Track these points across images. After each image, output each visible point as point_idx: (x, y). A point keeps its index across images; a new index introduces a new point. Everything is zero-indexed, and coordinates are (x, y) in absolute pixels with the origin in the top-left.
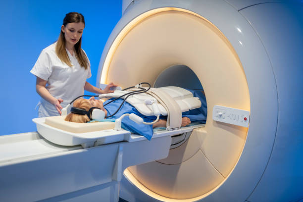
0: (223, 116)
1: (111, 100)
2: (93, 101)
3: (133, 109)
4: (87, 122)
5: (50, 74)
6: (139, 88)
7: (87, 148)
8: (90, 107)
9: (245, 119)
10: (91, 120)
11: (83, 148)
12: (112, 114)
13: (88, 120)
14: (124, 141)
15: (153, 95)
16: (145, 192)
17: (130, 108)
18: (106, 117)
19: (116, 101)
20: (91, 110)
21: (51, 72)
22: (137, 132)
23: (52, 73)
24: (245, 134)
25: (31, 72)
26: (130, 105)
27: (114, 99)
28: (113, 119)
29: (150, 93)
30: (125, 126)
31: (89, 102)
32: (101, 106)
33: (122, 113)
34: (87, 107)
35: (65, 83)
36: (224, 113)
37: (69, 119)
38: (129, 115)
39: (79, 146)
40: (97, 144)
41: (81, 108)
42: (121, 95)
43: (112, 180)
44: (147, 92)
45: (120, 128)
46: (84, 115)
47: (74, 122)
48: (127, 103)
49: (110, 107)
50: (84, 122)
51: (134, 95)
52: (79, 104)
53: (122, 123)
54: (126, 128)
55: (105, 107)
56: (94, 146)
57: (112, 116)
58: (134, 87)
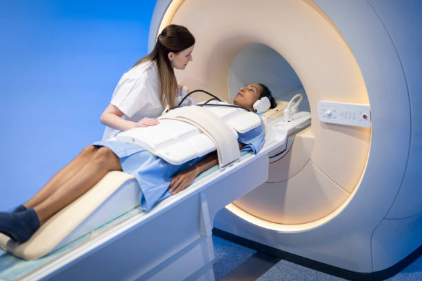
0: (334, 115)
9: (365, 117)
16: (249, 221)
24: (368, 135)
36: (335, 111)
43: (201, 236)
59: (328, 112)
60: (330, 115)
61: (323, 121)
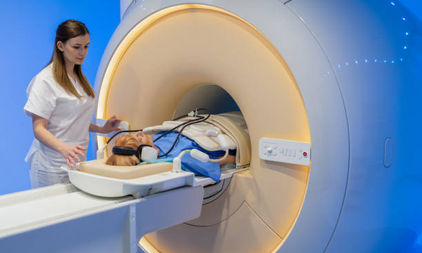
0: (274, 152)
1: (160, 135)
2: (140, 137)
3: (193, 144)
4: (136, 164)
5: (53, 109)
6: (194, 116)
7: (139, 198)
8: (139, 144)
9: (305, 154)
10: (141, 161)
11: (135, 199)
12: (165, 152)
13: (138, 161)
14: (186, 186)
15: (215, 123)
17: (189, 143)
18: (159, 157)
19: (168, 135)
20: (140, 149)
21: (54, 106)
22: (202, 173)
23: (56, 108)
25: (26, 108)
26: (188, 138)
27: (164, 133)
28: (168, 159)
29: (211, 122)
30: (185, 166)
31: (136, 138)
32: (151, 142)
33: (179, 150)
34: (134, 145)
35: (72, 121)
36: (275, 148)
37: (112, 162)
38: (189, 152)
39: (130, 196)
40: (152, 192)
41: (127, 147)
42: (174, 127)
44: (207, 120)
45: (180, 170)
46: (132, 155)
47: (120, 165)
48: (183, 136)
49: (161, 143)
50: (133, 165)
51: (191, 126)
52: (124, 142)
53: (182, 163)
54: (187, 169)
55: (156, 143)
56: (148, 195)
57: (166, 155)
58: (187, 116)
59: (270, 149)
60: (270, 152)
61: (262, 158)
